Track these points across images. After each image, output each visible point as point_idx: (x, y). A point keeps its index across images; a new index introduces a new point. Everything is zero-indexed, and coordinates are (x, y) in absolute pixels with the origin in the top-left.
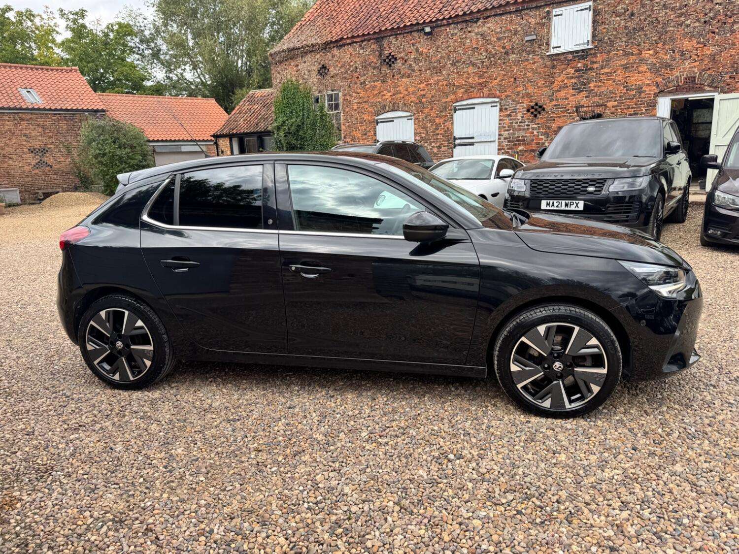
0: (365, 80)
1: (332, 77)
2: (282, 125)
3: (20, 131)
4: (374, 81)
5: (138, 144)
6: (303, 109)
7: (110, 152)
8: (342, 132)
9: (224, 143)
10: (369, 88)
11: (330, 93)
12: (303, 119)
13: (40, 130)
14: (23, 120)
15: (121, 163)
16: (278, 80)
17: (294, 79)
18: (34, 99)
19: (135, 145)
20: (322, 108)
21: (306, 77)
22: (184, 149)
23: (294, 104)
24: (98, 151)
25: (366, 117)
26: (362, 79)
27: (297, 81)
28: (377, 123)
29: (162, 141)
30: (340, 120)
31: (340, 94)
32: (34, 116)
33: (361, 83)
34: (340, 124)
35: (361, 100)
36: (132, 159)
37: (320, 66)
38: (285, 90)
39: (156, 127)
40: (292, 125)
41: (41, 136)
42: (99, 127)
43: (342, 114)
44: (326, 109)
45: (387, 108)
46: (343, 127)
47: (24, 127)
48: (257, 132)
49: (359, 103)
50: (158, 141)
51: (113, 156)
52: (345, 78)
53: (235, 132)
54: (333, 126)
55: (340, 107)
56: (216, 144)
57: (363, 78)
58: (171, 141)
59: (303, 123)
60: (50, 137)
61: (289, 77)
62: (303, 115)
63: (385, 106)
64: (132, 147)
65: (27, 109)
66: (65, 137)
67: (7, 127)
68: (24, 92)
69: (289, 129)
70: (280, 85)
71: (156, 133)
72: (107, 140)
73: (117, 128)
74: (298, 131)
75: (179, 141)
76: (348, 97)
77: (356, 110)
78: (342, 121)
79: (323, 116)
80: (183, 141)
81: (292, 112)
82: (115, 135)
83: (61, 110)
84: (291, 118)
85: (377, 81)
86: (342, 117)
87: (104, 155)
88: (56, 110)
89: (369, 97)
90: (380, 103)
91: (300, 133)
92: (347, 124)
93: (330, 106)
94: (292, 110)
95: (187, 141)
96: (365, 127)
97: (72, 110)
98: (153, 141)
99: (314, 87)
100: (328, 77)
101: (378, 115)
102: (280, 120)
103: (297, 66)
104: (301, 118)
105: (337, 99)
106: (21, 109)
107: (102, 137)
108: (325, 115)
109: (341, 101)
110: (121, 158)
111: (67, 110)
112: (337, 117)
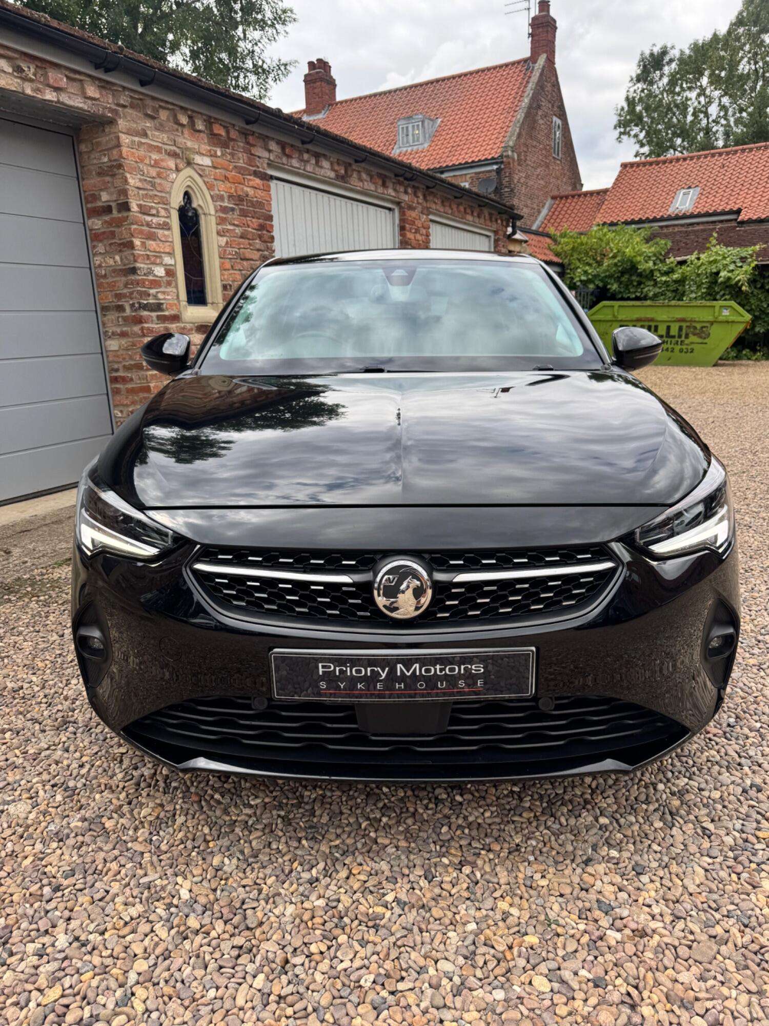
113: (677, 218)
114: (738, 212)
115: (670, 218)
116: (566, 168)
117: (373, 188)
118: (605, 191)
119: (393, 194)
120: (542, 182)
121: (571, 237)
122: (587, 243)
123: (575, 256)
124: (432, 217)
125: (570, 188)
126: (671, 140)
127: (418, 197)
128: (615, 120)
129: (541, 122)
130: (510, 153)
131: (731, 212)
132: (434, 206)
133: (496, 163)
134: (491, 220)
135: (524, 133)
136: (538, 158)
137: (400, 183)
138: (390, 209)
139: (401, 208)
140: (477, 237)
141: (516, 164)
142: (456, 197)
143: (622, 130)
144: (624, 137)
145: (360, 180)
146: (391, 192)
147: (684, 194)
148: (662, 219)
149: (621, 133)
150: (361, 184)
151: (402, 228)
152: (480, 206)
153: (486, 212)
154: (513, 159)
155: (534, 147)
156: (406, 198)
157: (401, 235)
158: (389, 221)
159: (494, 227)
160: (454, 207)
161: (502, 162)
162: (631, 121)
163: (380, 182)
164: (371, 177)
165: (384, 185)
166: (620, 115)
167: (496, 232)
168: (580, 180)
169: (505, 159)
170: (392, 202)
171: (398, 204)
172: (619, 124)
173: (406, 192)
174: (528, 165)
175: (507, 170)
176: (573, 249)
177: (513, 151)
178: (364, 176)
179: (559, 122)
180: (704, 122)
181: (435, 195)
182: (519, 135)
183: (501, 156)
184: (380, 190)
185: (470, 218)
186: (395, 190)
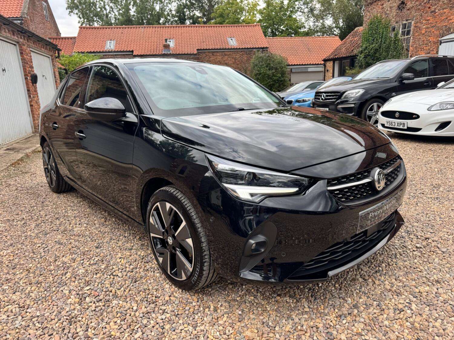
0: (435, 9)
1: (408, 10)
2: (365, 50)
3: (224, 61)
4: (444, 9)
5: (280, 67)
6: (382, 37)
7: (263, 72)
8: (410, 52)
9: (330, 65)
10: (438, 15)
11: (404, 22)
12: (381, 44)
13: (234, 60)
14: (226, 55)
15: (268, 79)
16: (368, 17)
17: (379, 15)
18: (233, 43)
19: (278, 68)
20: (396, 35)
21: (388, 12)
22: (310, 70)
23: (376, 33)
24: (257, 72)
25: (431, 39)
26: (433, 9)
27: (381, 16)
28: (441, 43)
29: (297, 65)
30: (409, 43)
31: (413, 22)
32: (231, 53)
33: (432, 12)
34: (408, 46)
35: (429, 26)
36: (275, 76)
37: (400, 2)
38: (371, 24)
39: (295, 56)
40: (371, 49)
41: (233, 64)
42: (260, 57)
43: (412, 38)
44: (399, 36)
45: (452, 30)
46: (411, 48)
47: (226, 59)
48: (351, 56)
49: (427, 28)
50: (294, 65)
51: (265, 75)
52: (419, 9)
53: (336, 57)
54: (403, 48)
55: (411, 33)
56: (325, 65)
57: (433, 7)
58: (302, 65)
59: (380, 48)
60: (238, 64)
61: (375, 14)
62: (381, 41)
63: (450, 29)
64: (276, 69)
65: (228, 49)
66: (245, 64)
67: (218, 60)
68: (229, 40)
69: (369, 52)
70: (368, 21)
71: (295, 60)
72: (263, 65)
73: (270, 58)
74: (375, 53)
75: (308, 65)
76: (419, 25)
77: (424, 34)
78: (411, 44)
79: (396, 40)
80: (310, 64)
81: (373, 40)
82: (268, 62)
83: (245, 48)
84: (372, 44)
85: (446, 8)
86: (411, 41)
87: (260, 74)
88: (242, 49)
89: (436, 22)
90: (446, 26)
91: (377, 55)
92: (415, 46)
93: (403, 33)
94: (374, 38)
95: (313, 64)
96: (429, 47)
97: (250, 48)
98: (292, 65)
99: (393, 20)
100: (405, 10)
101: (443, 37)
102: (364, 46)
103: (383, 4)
104: (379, 44)
105: (409, 27)
106: (225, 49)
107: (261, 64)
108: (398, 40)
109: (412, 27)
110: (269, 76)
111: (248, 48)
112: (408, 40)
113: (109, 52)
114: (132, 51)
115: (106, 52)
116: (52, 25)
117: (10, 36)
118: (75, 38)
119: (17, 39)
120: (43, 31)
121: (66, 57)
122: (75, 61)
123: (71, 66)
124: (31, 49)
125: (56, 35)
126: (92, 18)
127: (25, 40)
128: (66, 6)
129: (37, 3)
130: (26, 16)
131: (129, 51)
132: (31, 44)
133: (19, 20)
134: (50, 51)
135: (30, 7)
136: (39, 19)
137: (19, 34)
138: (15, 45)
139: (19, 45)
140: (45, 57)
141: (30, 21)
142: (38, 41)
143: (70, 10)
144: (72, 14)
145: (5, 32)
146: (16, 38)
147: (110, 43)
148: (103, 52)
149: (70, 12)
150: (5, 34)
151: (21, 53)
152: (46, 45)
153: (48, 47)
154: (28, 19)
155: (37, 14)
156: (21, 40)
157: (21, 56)
158: (15, 50)
159: (51, 53)
160: (38, 45)
161: (22, 20)
162: (74, 7)
163: (12, 34)
164: (9, 31)
165: (14, 35)
166: (68, 4)
167: (52, 56)
168: (59, 31)
169: (23, 19)
170: (15, 42)
171: (18, 42)
172: (68, 7)
173: (21, 38)
174: (35, 22)
175: (25, 24)
176: (69, 62)
177: (27, 15)
178: (7, 31)
179: (45, 4)
180: (105, 12)
181: (31, 40)
182: (29, 8)
183: (21, 17)
184: (12, 37)
185: (43, 49)
186: (17, 37)
